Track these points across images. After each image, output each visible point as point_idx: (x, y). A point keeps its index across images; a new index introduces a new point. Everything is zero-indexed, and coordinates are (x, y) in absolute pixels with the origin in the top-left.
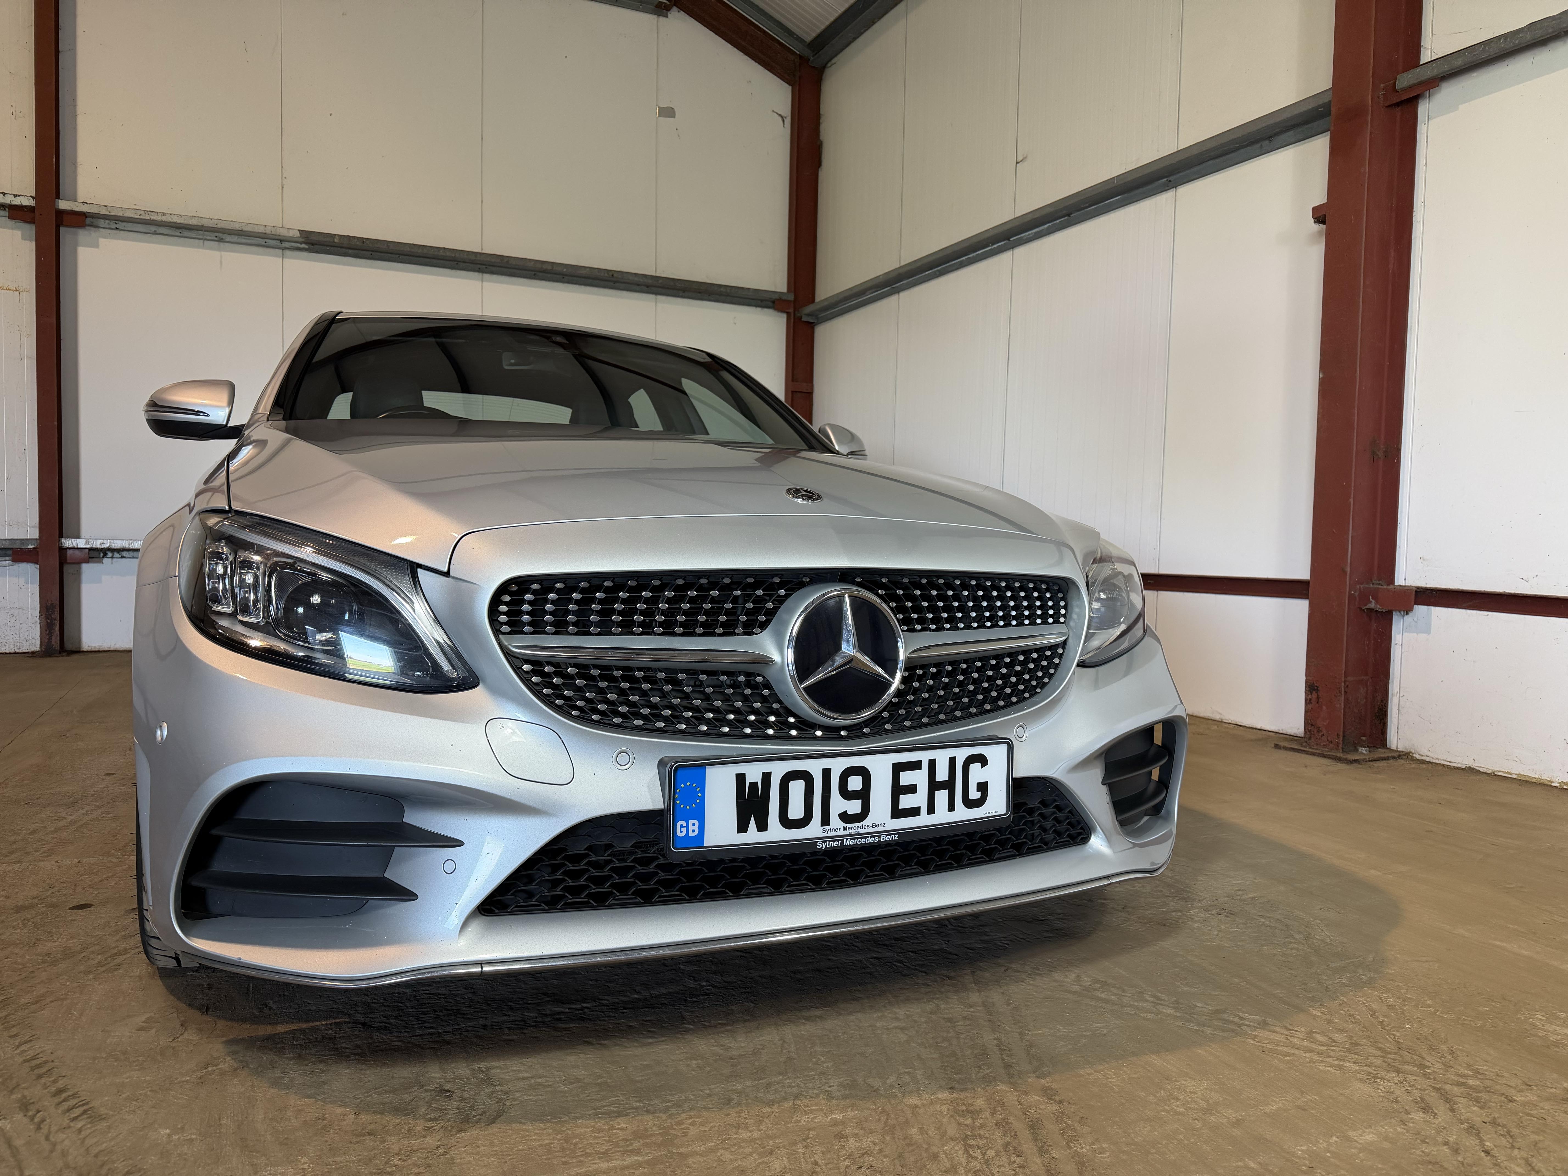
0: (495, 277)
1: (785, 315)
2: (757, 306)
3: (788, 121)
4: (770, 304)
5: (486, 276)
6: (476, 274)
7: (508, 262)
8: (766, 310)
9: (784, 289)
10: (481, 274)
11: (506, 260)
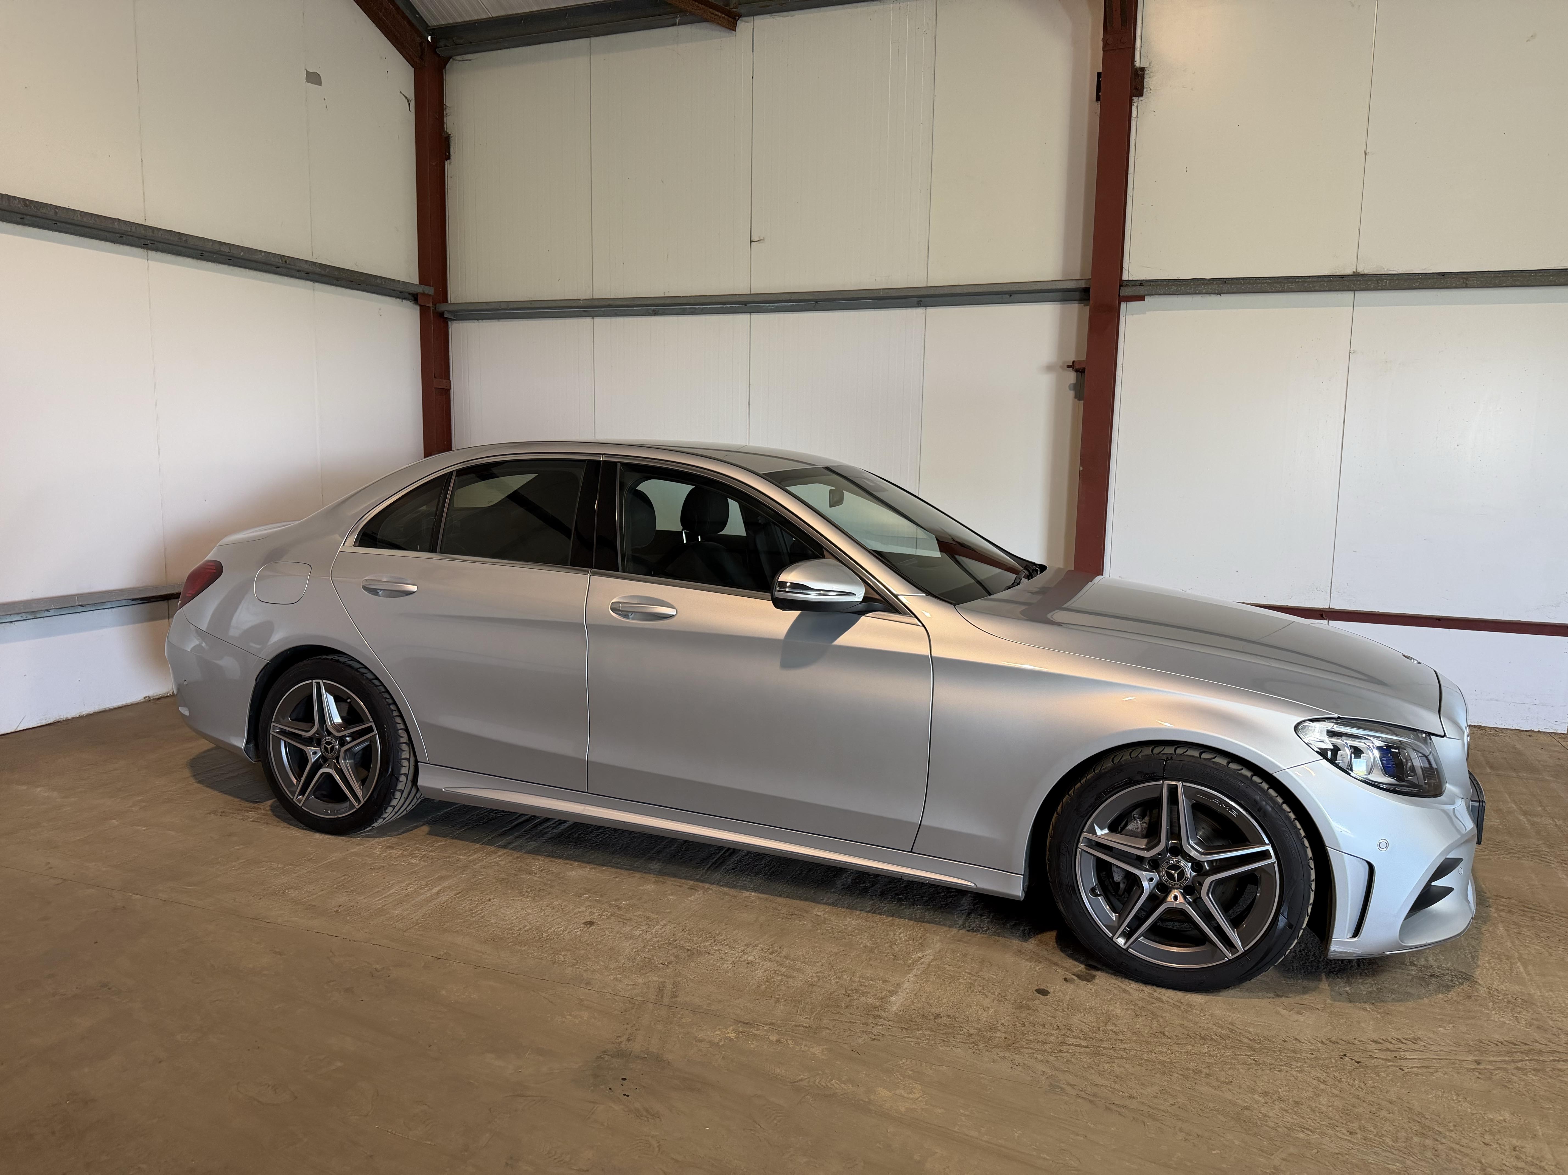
0: (159, 255)
1: (418, 308)
2: (397, 297)
3: (413, 103)
4: (407, 295)
5: (152, 254)
6: (140, 250)
7: (186, 241)
8: (404, 301)
9: (415, 280)
10: (145, 250)
11: (184, 239)
